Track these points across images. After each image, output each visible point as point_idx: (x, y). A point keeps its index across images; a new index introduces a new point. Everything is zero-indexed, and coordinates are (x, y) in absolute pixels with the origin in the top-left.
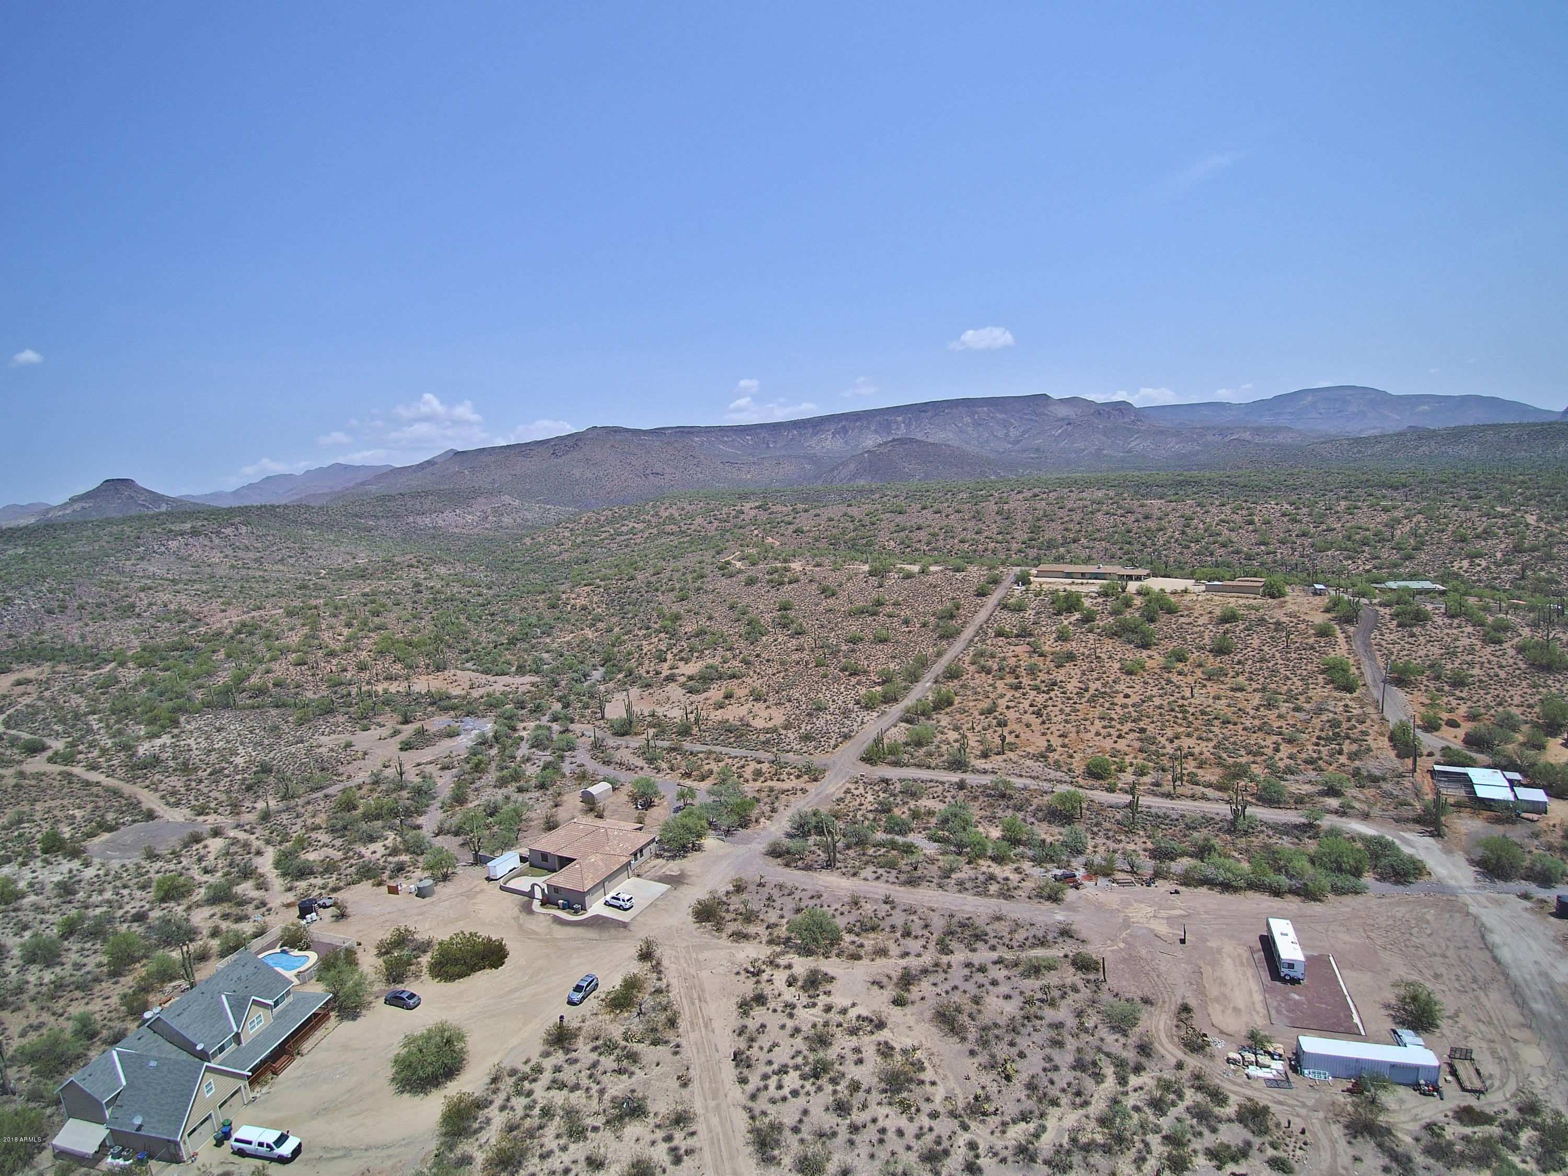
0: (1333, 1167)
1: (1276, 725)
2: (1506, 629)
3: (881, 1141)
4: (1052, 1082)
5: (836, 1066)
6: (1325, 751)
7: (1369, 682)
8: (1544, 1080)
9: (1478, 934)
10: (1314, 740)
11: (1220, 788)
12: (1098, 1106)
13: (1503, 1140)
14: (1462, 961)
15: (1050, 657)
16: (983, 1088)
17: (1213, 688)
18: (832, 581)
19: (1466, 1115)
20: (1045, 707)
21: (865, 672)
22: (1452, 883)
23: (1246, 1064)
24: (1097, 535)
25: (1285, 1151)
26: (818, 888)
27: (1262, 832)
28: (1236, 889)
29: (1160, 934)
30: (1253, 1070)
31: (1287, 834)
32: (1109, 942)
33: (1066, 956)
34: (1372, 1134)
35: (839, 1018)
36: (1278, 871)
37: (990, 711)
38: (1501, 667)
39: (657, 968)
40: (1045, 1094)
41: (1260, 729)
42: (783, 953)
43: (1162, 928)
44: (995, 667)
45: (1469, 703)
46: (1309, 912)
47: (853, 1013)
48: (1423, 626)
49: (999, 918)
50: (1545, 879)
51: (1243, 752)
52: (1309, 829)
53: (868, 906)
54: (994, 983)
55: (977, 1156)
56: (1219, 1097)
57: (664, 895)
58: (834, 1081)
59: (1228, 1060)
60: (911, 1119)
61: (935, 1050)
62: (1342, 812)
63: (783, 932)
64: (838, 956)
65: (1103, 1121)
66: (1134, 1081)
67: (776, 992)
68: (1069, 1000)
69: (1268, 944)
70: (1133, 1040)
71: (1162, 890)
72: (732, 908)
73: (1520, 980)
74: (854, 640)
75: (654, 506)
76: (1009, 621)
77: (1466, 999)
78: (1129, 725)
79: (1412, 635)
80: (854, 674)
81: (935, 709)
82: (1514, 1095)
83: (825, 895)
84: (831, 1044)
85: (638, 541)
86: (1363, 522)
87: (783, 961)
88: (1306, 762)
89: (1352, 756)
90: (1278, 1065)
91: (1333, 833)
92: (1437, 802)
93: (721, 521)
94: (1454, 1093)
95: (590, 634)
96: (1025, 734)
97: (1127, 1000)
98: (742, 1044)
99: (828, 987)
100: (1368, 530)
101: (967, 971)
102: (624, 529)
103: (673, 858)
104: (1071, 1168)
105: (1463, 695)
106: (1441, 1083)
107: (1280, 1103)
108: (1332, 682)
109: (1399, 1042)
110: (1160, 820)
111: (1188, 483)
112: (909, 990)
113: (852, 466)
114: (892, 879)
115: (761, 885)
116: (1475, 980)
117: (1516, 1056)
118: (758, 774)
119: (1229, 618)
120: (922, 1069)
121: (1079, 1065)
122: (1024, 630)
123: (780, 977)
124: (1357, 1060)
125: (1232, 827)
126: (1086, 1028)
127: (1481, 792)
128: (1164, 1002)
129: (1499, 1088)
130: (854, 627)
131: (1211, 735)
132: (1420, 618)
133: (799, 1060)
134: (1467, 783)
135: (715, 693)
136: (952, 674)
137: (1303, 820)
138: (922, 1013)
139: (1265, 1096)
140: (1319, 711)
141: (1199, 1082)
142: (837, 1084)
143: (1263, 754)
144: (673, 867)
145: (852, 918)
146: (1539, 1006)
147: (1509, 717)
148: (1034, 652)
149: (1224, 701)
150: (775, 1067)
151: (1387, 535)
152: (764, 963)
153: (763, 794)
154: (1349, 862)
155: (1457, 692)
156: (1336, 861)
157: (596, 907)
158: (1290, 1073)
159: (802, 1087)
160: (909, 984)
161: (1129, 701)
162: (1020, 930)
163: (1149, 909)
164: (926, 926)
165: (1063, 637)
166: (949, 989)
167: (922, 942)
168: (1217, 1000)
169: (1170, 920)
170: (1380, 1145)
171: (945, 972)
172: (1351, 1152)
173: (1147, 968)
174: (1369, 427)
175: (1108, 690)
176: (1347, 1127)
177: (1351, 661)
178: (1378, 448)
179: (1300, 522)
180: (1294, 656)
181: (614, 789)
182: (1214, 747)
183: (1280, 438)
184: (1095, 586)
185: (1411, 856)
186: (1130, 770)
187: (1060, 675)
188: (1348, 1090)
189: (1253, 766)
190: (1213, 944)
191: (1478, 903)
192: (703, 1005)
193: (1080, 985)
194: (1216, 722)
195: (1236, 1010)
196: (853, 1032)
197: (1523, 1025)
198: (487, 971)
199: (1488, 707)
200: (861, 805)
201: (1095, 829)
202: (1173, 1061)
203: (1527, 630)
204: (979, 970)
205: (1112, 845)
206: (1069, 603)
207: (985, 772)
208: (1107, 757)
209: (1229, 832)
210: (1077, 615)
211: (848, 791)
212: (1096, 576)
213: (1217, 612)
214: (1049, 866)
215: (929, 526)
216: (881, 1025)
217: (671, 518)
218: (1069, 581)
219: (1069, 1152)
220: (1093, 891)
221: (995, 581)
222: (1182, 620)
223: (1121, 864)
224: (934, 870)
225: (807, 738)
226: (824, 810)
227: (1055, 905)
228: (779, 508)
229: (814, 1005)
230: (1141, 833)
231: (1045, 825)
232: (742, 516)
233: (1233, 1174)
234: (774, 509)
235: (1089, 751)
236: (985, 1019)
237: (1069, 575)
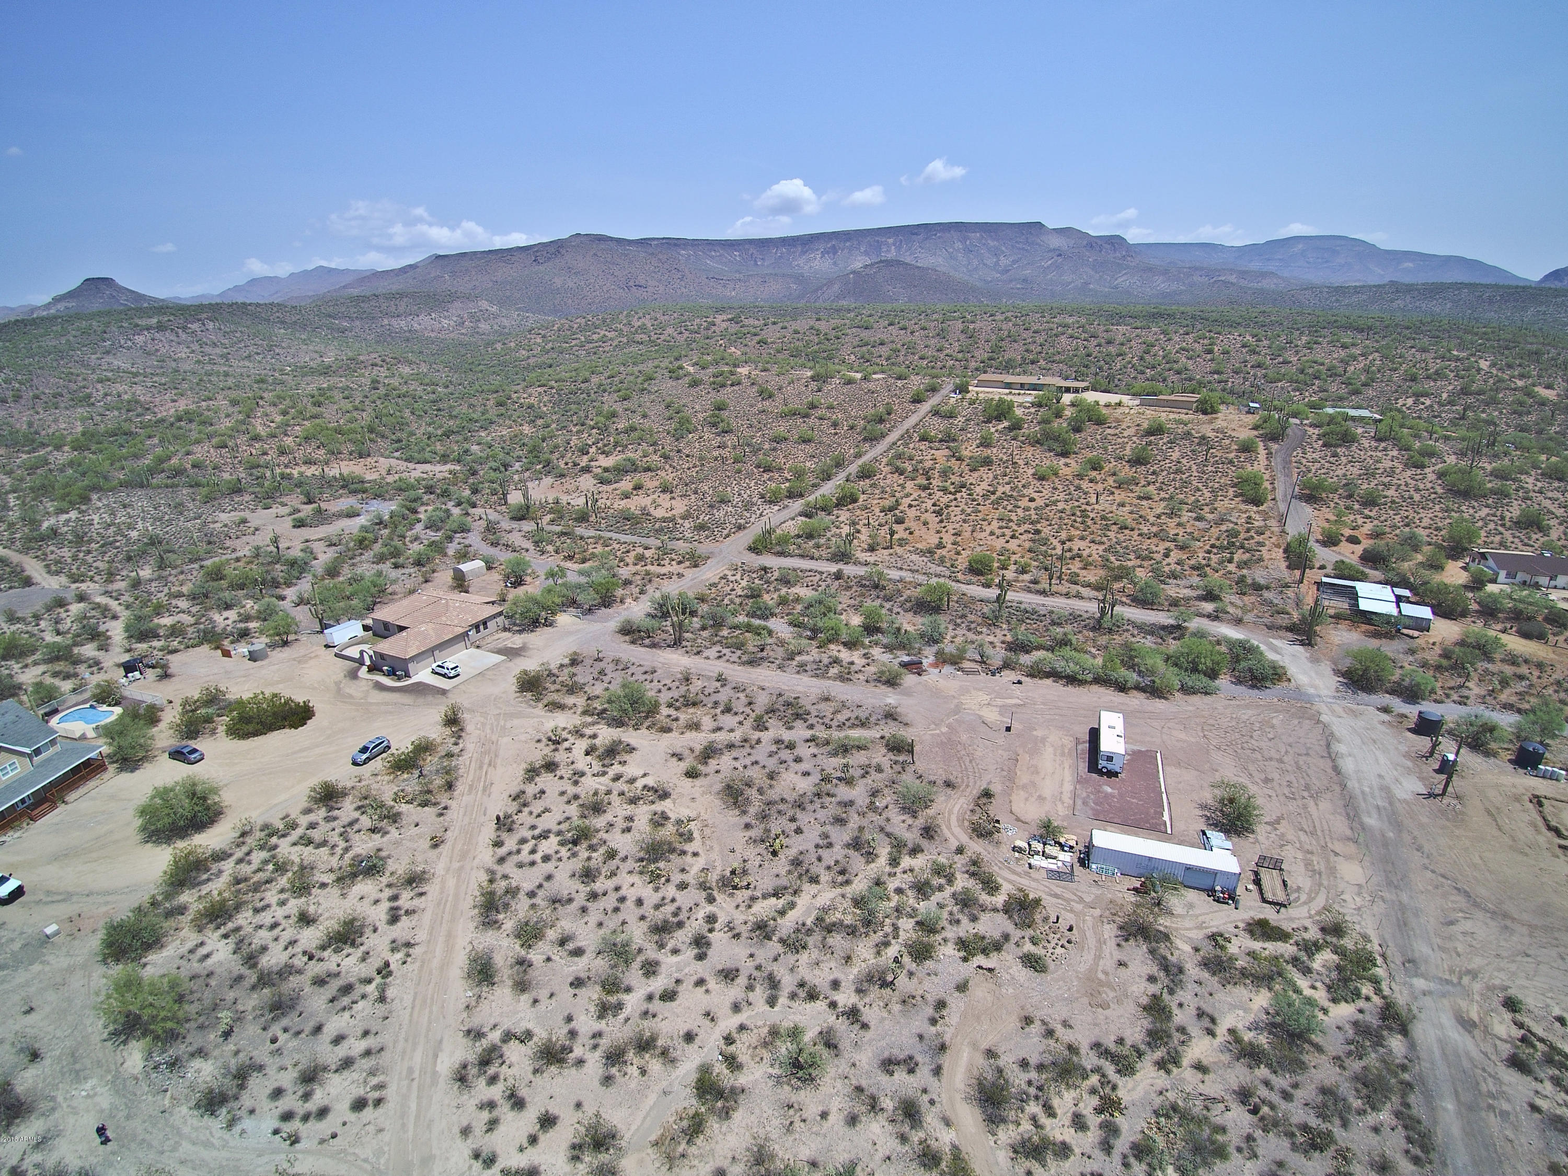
0: (1092, 970)
1: (1172, 532)
2: (1432, 455)
3: (617, 910)
4: (819, 859)
5: (601, 833)
6: (1214, 559)
7: (1279, 497)
8: (1357, 899)
9: (1323, 743)
10: (1207, 547)
11: (1097, 588)
12: (859, 886)
13: (1295, 961)
14: (1299, 768)
15: (967, 462)
16: (745, 861)
17: (1119, 496)
19: (1260, 929)
20: (947, 507)
21: (780, 469)
22: (1311, 691)
23: (1033, 853)
24: (1057, 358)
25: (1044, 947)
26: (656, 664)
27: (1128, 630)
28: (1081, 683)
29: (988, 720)
30: (1037, 861)
31: (1152, 633)
32: (933, 726)
33: (882, 738)
34: (1146, 938)
35: (625, 788)
36: (1132, 667)
37: (891, 509)
38: (1417, 490)
39: (458, 734)
40: (807, 871)
41: (1155, 535)
42: (593, 724)
43: (991, 715)
44: (910, 469)
45: (1376, 522)
46: (1150, 708)
47: (639, 784)
48: (1348, 448)
49: (827, 699)
50: (1411, 694)
51: (1132, 557)
52: (1176, 630)
53: (700, 682)
54: (798, 760)
55: (711, 931)
56: (991, 886)
57: (497, 665)
58: (592, 848)
59: (1014, 849)
60: (657, 889)
61: (710, 822)
62: (1214, 617)
63: (601, 704)
64: (648, 728)
65: (858, 902)
67: (571, 760)
68: (869, 780)
69: (1095, 735)
70: (920, 822)
71: (1005, 679)
72: (559, 680)
73: (1357, 792)
74: (778, 440)
76: (937, 427)
77: (1292, 806)
78: (1026, 527)
79: (1335, 455)
80: (768, 469)
81: (837, 505)
82: (1319, 913)
83: (659, 672)
84: (605, 812)
85: (607, 349)
86: (1319, 358)
87: (588, 731)
88: (1193, 568)
89: (1242, 565)
90: (1066, 857)
91: (1200, 634)
92: (1313, 611)
94: (1252, 903)
95: (526, 429)
96: (919, 531)
97: (930, 782)
98: (512, 807)
99: (626, 757)
100: (1322, 364)
101: (774, 748)
103: (520, 632)
105: (1371, 514)
106: (1240, 891)
107: (1056, 896)
108: (1241, 495)
109: (1206, 845)
110: (1027, 615)
111: (1161, 315)
112: (706, 763)
113: (836, 287)
114: (734, 658)
115: (599, 660)
116: (1307, 788)
117: (1332, 871)
118: (640, 559)
119: (1155, 431)
120: (690, 839)
121: (856, 844)
122: (949, 435)
123: (581, 745)
125: (1097, 626)
126: (877, 808)
127: (1364, 605)
128: (967, 786)
129: (1305, 903)
130: (782, 428)
131: (1105, 539)
133: (565, 826)
134: (1353, 595)
135: (626, 484)
136: (866, 474)
137: (1172, 622)
138: (711, 786)
139: (1042, 888)
140: (1221, 521)
141: (976, 869)
142: (595, 850)
143: (1151, 559)
144: (516, 641)
145: (677, 693)
146: (1371, 821)
147: (1413, 537)
148: (953, 456)
149: (1127, 508)
150: (538, 832)
151: (1340, 370)
152: (570, 732)
153: (638, 577)
154: (1206, 663)
155: (1366, 512)
156: (1193, 662)
157: (423, 674)
158: (1076, 866)
159: (557, 852)
160: (709, 757)
161: (1033, 505)
162: (845, 711)
163: (986, 697)
164: (750, 704)
165: (985, 443)
166: (749, 763)
167: (741, 718)
168: (1024, 787)
169: (1003, 709)
170: (1152, 952)
171: (752, 747)
172: (1118, 955)
173: (963, 752)
175: (1015, 494)
176: (1121, 928)
177: (1266, 477)
179: (1259, 353)
180: (1210, 468)
181: (489, 568)
182: (1104, 550)
184: (1031, 397)
185: (1273, 662)
186: (1013, 567)
187: (971, 478)
188: (1135, 889)
189: (1138, 569)
190: (1039, 733)
191: (1333, 711)
192: (491, 769)
193: (886, 765)
194: (1114, 528)
195: (1041, 798)
196: (634, 801)
197: (1349, 839)
198: (287, 731)
199: (1394, 527)
200: (733, 590)
201: (959, 621)
202: (954, 844)
203: (1453, 457)
204: (787, 747)
205: (971, 636)
206: (1000, 412)
207: (866, 564)
208: (995, 555)
209: (1093, 629)
210: (1006, 424)
211: (724, 577)
212: (1034, 387)
213: (1145, 425)
214: (899, 653)
215: (893, 342)
216: (665, 795)
217: (643, 328)
218: (1007, 391)
219: (809, 932)
220: (935, 678)
221: (933, 389)
222: (1109, 431)
223: (972, 653)
224: (780, 653)
225: (701, 527)
226: (691, 595)
227: (890, 689)
228: (751, 321)
229: (604, 774)
230: (1004, 626)
231: (910, 615)
232: (714, 328)
233: (980, 967)
234: (746, 322)
235: (979, 549)
236: (773, 795)
237: (1008, 386)
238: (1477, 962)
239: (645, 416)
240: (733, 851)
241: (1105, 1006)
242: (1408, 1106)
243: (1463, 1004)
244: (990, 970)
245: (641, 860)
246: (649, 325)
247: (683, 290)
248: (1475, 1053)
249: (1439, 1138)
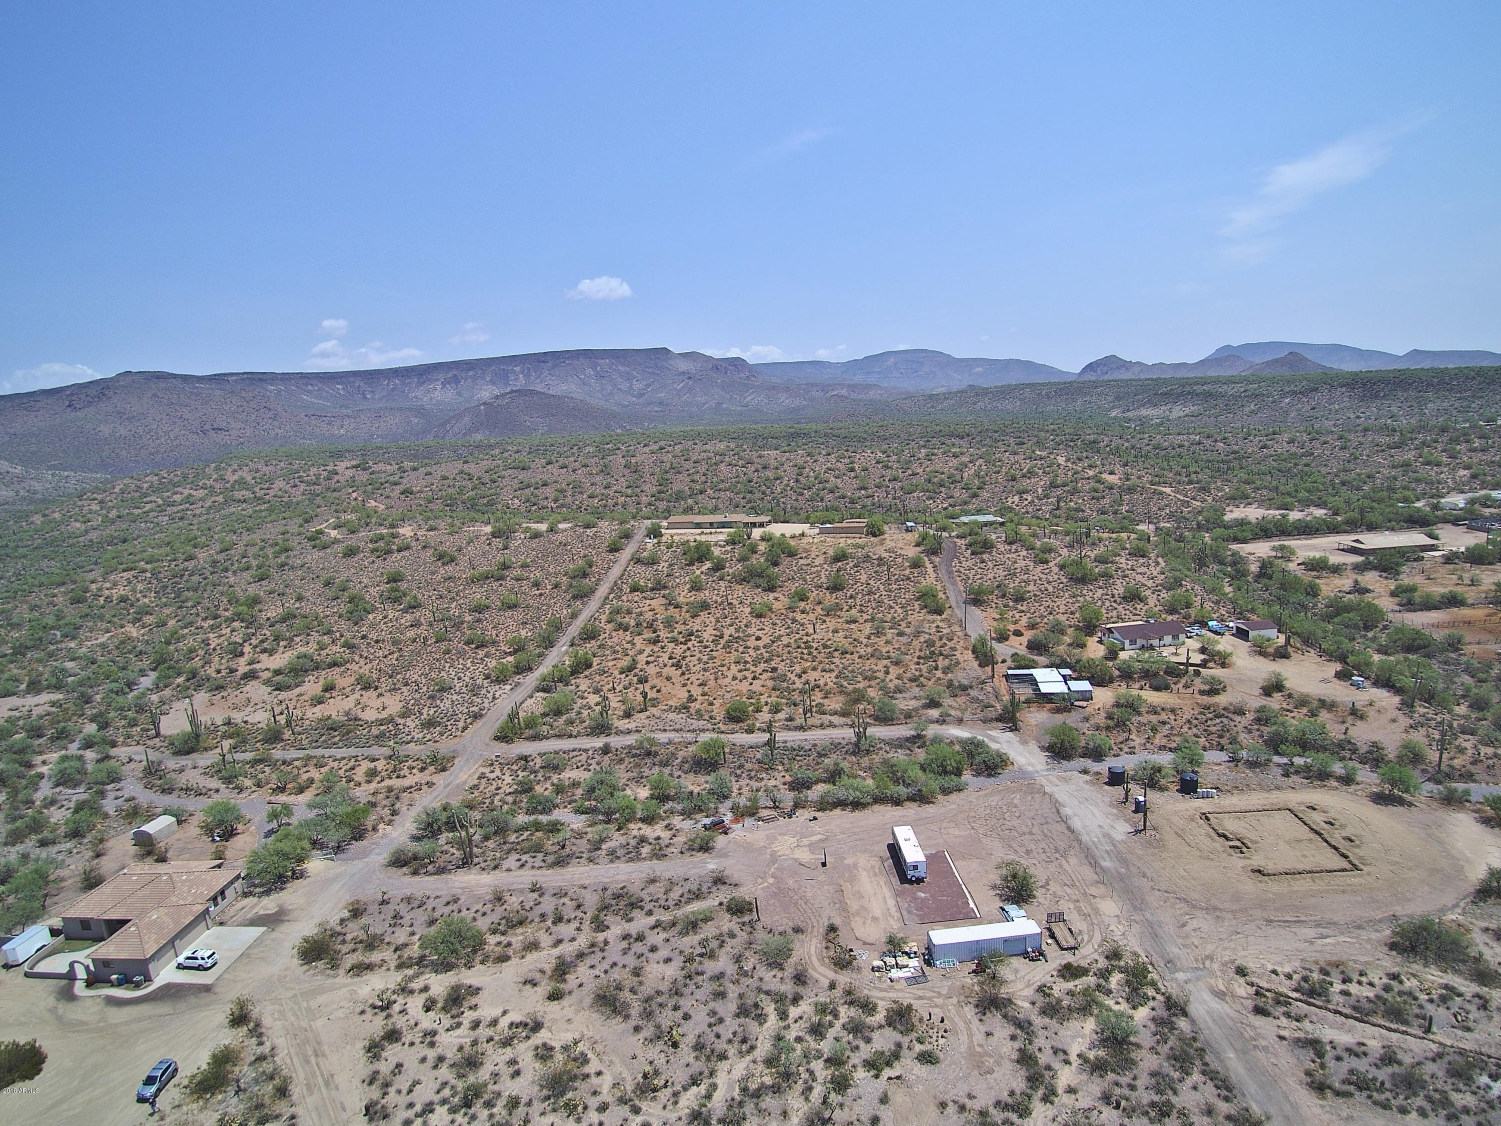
0: (971, 1047)
1: (884, 650)
2: (1050, 551)
4: (718, 1036)
5: (491, 1087)
6: (924, 668)
7: (954, 605)
8: (1120, 927)
9: (1054, 810)
10: (916, 660)
11: (844, 714)
12: (764, 1048)
13: (1099, 987)
14: (1045, 836)
15: (685, 608)
16: (651, 1063)
17: (831, 623)
18: (449, 545)
19: (1069, 972)
20: (684, 658)
21: (494, 643)
22: (1030, 769)
23: (888, 968)
24: (722, 486)
25: (930, 1043)
26: (455, 891)
27: (881, 748)
28: (864, 806)
29: (803, 861)
30: (895, 973)
31: (901, 747)
32: (760, 880)
33: (721, 904)
34: (997, 1008)
35: (490, 1032)
36: (897, 782)
37: (630, 669)
38: (1049, 582)
39: (257, 1032)
40: (713, 1051)
41: (872, 656)
42: (417, 976)
43: (804, 856)
44: (632, 623)
45: (1028, 615)
46: (925, 815)
47: (504, 1023)
48: (990, 553)
49: (653, 881)
50: (1097, 754)
51: (860, 679)
52: (917, 739)
53: (514, 898)
54: (653, 949)
56: (868, 1007)
57: (259, 941)
58: (489, 1104)
59: (873, 969)
60: (579, 1120)
61: (597, 1037)
62: (941, 721)
63: (415, 951)
64: (483, 962)
65: (770, 1062)
66: (794, 1012)
67: (412, 1022)
68: (727, 948)
69: (894, 850)
70: (789, 971)
71: (802, 819)
72: (349, 937)
73: (1090, 843)
74: (479, 609)
75: (217, 469)
76: (644, 576)
77: (1052, 867)
78: (763, 666)
79: (983, 562)
80: (481, 646)
81: (572, 673)
82: (1100, 946)
83: (463, 898)
84: (482, 1063)
85: (198, 512)
86: (939, 467)
87: (416, 985)
88: (911, 680)
89: (947, 670)
90: (914, 963)
91: (937, 740)
92: (1012, 702)
93: (309, 484)
94: (1054, 954)
95: (133, 631)
96: (667, 688)
97: (780, 934)
98: (374, 1093)
99: (474, 1001)
100: (943, 473)
101: (624, 944)
102: (177, 498)
103: (267, 893)
104: (744, 1119)
105: (1023, 608)
106: (1044, 947)
107: (920, 998)
108: (926, 607)
109: (1008, 919)
110: (796, 752)
111: (798, 435)
112: (565, 981)
113: (467, 420)
114: (538, 863)
115: (384, 902)
116: (1057, 850)
117: (1096, 910)
118: (372, 774)
119: (840, 557)
120: (586, 1061)
121: (743, 1012)
122: (659, 583)
123: (416, 1004)
124: (977, 942)
125: (856, 749)
126: (746, 972)
127: (1044, 688)
128: (813, 927)
129: (1089, 941)
130: (478, 594)
131: (833, 666)
132: (987, 546)
133: (447, 1092)
134: (1032, 681)
135: (312, 686)
136: (589, 635)
137: (913, 733)
138: (581, 1002)
139: (907, 995)
140: (917, 634)
141: (851, 998)
142: (493, 1106)
143: (876, 678)
144: (268, 904)
145: (495, 917)
146: (1107, 864)
147: (1058, 623)
148: (670, 604)
149: (841, 634)
150: (418, 1108)
151: (958, 477)
152: (394, 992)
153: (380, 796)
154: (951, 764)
155: (1019, 607)
156: (942, 765)
157: (165, 975)
158: (925, 966)
159: (452, 1122)
160: (565, 973)
161: (760, 643)
162: (676, 888)
163: (793, 840)
164: (579, 906)
165: (696, 587)
166: (608, 967)
167: (575, 924)
168: (858, 913)
169: (812, 847)
170: (1005, 1016)
171: (602, 950)
172: (983, 1029)
173: (796, 897)
174: (939, 385)
175: (741, 635)
176: (977, 1006)
177: (939, 588)
178: (946, 404)
179: (891, 468)
180: (895, 587)
181: (180, 822)
182: (837, 677)
183: (872, 394)
184: (722, 535)
185: (998, 751)
186: (766, 709)
187: (695, 625)
188: (974, 971)
189: (869, 690)
190: (849, 861)
191: (1051, 782)
192: (322, 1060)
193: (736, 929)
194: (836, 654)
195: (875, 919)
196: (507, 1043)
197: (1098, 882)
199: (1042, 617)
200: (498, 788)
201: (738, 772)
202: (826, 983)
203: (1065, 550)
204: (637, 940)
205: (755, 784)
206: (700, 554)
207: (629, 732)
208: (744, 699)
209: (854, 753)
210: (708, 565)
211: (482, 776)
212: (723, 525)
213: (831, 552)
214: (698, 816)
215: (556, 482)
216: (537, 1026)
217: (242, 483)
218: (699, 531)
219: (741, 1104)
220: (742, 834)
221: (627, 536)
222: (802, 562)
223: (764, 801)
224: (583, 845)
225: (430, 724)
226: (455, 802)
227: (706, 855)
228: (381, 467)
229: (459, 1025)
230: (780, 768)
231: (691, 776)
232: (336, 478)
233: (890, 1078)
234: (376, 468)
235: (728, 696)
236: (647, 989)
237: (698, 526)
238: (1210, 948)
239: (300, 599)
240: (634, 1057)
241: (990, 1072)
242: (1206, 1064)
243: (1212, 981)
244: (898, 1078)
245: (548, 1098)
246: (249, 478)
247: (277, 430)
248: (1233, 1014)
249: (1234, 1079)
